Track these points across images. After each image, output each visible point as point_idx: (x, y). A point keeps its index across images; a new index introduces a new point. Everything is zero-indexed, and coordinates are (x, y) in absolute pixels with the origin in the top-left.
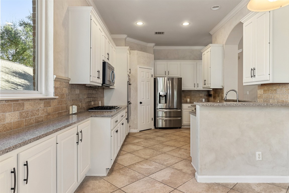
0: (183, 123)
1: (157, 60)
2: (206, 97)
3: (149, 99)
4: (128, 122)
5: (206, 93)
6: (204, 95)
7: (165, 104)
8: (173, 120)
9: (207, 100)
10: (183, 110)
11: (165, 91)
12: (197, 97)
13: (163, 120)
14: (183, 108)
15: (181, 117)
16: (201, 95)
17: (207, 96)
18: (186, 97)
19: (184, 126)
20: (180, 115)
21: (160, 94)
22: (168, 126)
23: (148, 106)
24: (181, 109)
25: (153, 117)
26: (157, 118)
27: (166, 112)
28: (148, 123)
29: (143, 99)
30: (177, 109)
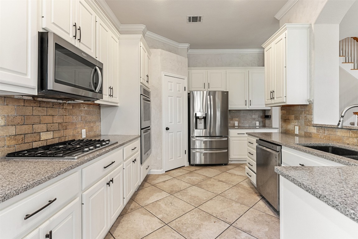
0: (231, 158)
1: (192, 68)
2: (261, 119)
3: (181, 123)
4: (141, 163)
5: (261, 114)
6: (259, 117)
7: (204, 130)
8: (216, 153)
9: (263, 123)
10: (231, 138)
11: (204, 111)
12: (248, 120)
13: (201, 153)
14: (230, 136)
15: (227, 148)
16: (253, 116)
17: (262, 117)
18: (234, 119)
19: (232, 161)
20: (225, 145)
21: (197, 116)
22: (208, 163)
23: (178, 133)
24: (228, 137)
25: (186, 148)
26: (193, 151)
27: (205, 142)
28: (179, 158)
29: (170, 123)
30: (221, 137)
